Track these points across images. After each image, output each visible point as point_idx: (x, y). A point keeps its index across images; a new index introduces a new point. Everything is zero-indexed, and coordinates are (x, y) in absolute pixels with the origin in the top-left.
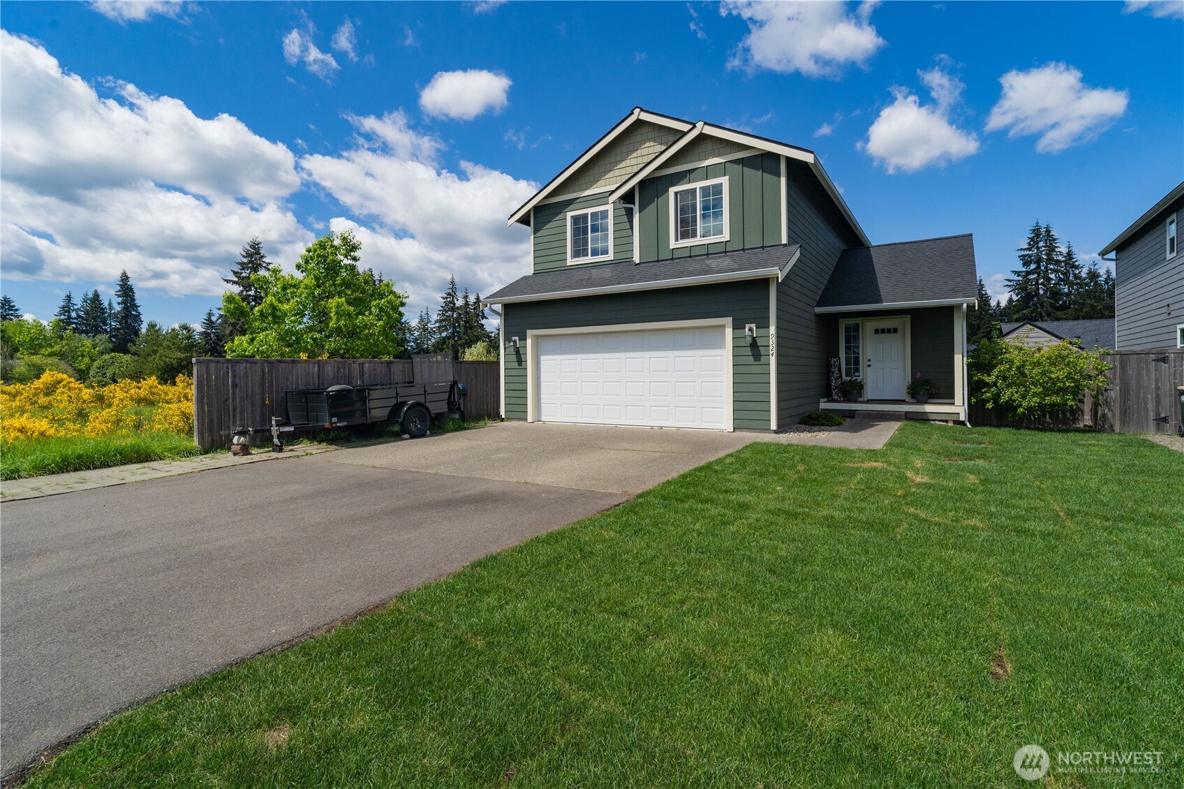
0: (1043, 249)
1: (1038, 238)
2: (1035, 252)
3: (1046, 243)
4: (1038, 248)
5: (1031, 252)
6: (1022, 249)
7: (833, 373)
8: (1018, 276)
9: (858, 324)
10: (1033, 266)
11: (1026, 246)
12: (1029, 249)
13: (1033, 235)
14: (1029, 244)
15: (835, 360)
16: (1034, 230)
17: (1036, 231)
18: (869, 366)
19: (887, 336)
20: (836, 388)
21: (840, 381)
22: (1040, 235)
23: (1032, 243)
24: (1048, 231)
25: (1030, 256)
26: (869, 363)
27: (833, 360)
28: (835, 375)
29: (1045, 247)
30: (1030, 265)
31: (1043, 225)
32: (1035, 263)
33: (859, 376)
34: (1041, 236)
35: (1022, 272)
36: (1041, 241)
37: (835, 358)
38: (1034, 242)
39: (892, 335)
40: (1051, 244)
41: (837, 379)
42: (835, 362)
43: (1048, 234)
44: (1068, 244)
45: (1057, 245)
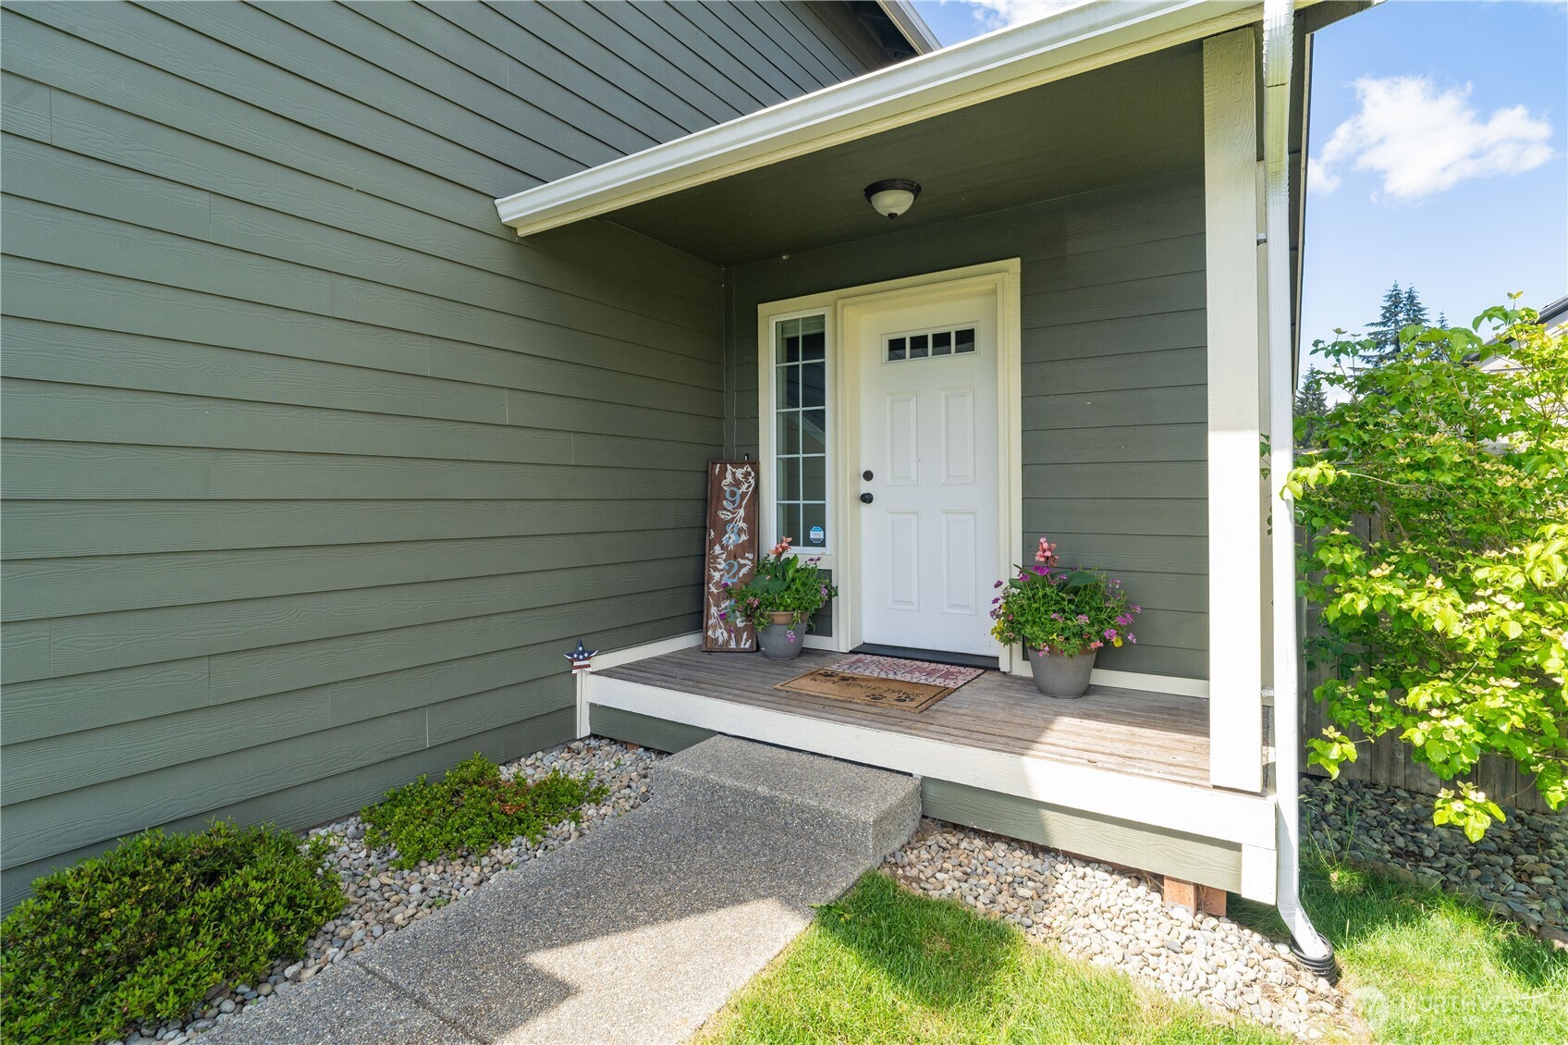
0: (1404, 323)
1: (1396, 307)
2: (1393, 327)
3: (1409, 315)
4: (1397, 322)
5: (1386, 328)
6: (1372, 324)
7: (722, 528)
8: (1368, 362)
9: (823, 317)
10: (1389, 348)
11: (1380, 319)
12: (1384, 324)
13: (1389, 303)
14: (1384, 316)
15: (740, 473)
16: (1391, 297)
17: (1395, 298)
18: (867, 498)
19: (933, 364)
20: (727, 592)
21: (747, 563)
22: (1400, 303)
23: (1388, 315)
24: (1411, 298)
25: (1385, 334)
26: (866, 487)
27: (733, 474)
28: (731, 539)
29: (1407, 320)
30: (1384, 346)
31: (1404, 289)
32: (1392, 343)
33: (822, 544)
34: (1402, 305)
35: (1373, 357)
36: (1401, 312)
37: (740, 464)
38: (1390, 314)
39: (953, 362)
40: (1416, 316)
41: (734, 555)
42: (737, 483)
43: (1412, 301)
44: (1440, 316)
45: (1425, 317)
